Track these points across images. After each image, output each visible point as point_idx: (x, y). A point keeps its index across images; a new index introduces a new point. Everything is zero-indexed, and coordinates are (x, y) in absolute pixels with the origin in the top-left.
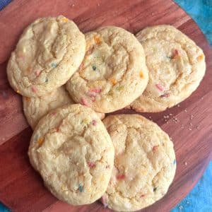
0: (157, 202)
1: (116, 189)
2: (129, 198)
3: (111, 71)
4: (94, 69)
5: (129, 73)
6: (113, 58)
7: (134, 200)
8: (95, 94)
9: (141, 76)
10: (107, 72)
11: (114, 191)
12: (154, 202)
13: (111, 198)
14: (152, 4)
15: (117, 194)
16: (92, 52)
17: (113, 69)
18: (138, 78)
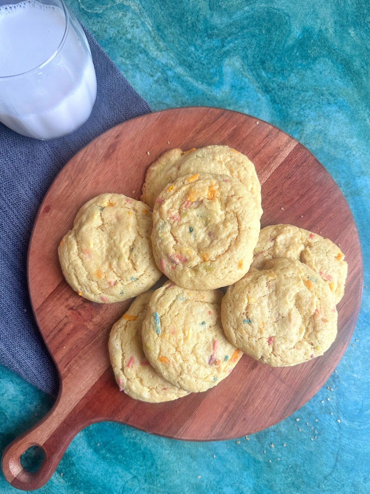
0: (180, 399)
1: (137, 375)
2: (149, 387)
3: (209, 242)
4: (191, 230)
5: (228, 256)
6: (219, 228)
7: (154, 391)
8: (178, 261)
9: (240, 265)
10: (203, 241)
11: (134, 376)
12: (176, 398)
13: (130, 383)
14: (244, 135)
15: (137, 381)
16: (198, 207)
17: (212, 242)
18: (236, 266)
